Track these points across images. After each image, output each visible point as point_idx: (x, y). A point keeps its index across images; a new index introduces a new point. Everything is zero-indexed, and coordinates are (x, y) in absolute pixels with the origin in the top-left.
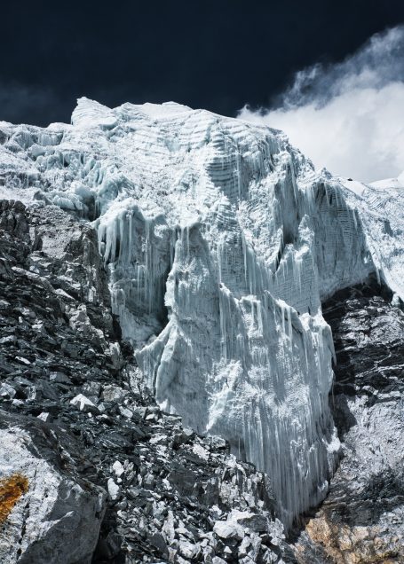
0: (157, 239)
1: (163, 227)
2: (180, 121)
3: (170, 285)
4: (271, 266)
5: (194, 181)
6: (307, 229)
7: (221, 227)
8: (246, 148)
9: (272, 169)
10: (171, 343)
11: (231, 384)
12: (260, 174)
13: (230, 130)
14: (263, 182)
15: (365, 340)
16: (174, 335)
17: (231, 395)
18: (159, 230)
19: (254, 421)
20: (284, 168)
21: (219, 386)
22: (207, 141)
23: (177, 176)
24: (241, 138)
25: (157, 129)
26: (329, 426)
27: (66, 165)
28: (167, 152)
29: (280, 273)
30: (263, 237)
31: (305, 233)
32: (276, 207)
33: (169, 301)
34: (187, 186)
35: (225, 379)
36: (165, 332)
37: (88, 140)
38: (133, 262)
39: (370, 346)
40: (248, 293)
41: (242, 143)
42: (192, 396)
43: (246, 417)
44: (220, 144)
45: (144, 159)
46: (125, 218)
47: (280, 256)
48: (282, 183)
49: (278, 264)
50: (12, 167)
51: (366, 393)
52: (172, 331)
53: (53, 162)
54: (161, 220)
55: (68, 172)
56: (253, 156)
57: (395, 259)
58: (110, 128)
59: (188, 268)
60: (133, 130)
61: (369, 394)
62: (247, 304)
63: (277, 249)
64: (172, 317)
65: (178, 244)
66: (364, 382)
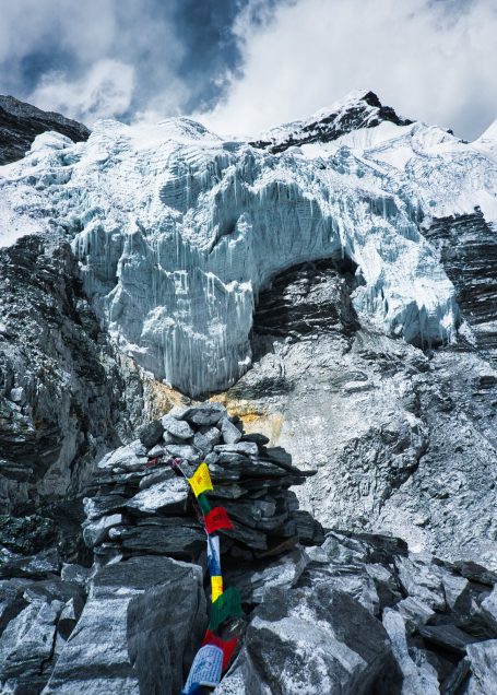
0: (113, 242)
1: (118, 235)
2: (152, 151)
3: (119, 266)
4: (206, 252)
5: (150, 200)
6: (245, 223)
7: (162, 230)
8: (196, 169)
9: (217, 182)
10: (118, 294)
11: (157, 317)
12: (207, 187)
13: (186, 157)
14: (208, 193)
15: (300, 301)
16: (120, 291)
17: (155, 322)
18: (114, 237)
19: (171, 336)
20: (228, 180)
21: (150, 317)
22: (167, 167)
23: (141, 196)
24: (193, 162)
25: (135, 160)
26: (246, 351)
27: (70, 197)
28: (141, 177)
29: (213, 256)
30: (203, 232)
31: (242, 227)
32: (216, 210)
33: (119, 274)
34: (145, 204)
35: (153, 314)
36: (115, 289)
37: (85, 177)
38: (98, 255)
39: (303, 304)
40: (180, 269)
41: (193, 166)
42: (132, 321)
43: (164, 334)
44: (175, 170)
45: (123, 184)
46: (93, 232)
47: (214, 244)
48: (223, 193)
49: (212, 249)
50: (38, 205)
51: (291, 335)
52: (119, 289)
53: (63, 196)
54: (116, 231)
55: (71, 201)
56: (201, 175)
57: (371, 236)
58: (104, 162)
59: (132, 257)
60: (120, 161)
61: (294, 336)
62: (178, 276)
63: (213, 239)
64: (120, 282)
65: (126, 243)
66: (292, 328)
